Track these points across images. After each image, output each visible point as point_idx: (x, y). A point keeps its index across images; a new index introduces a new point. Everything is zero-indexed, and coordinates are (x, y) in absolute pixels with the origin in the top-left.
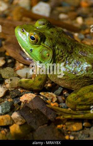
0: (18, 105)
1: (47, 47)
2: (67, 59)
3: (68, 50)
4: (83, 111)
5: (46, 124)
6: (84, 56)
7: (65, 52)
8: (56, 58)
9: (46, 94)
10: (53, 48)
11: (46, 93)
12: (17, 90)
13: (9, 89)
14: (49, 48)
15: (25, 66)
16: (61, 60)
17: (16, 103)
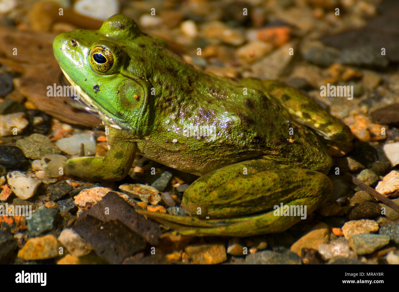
0: (70, 214)
1: (133, 79)
2: (180, 106)
3: (182, 86)
4: (223, 220)
5: (140, 251)
6: (219, 99)
7: (176, 90)
8: (156, 104)
9: (134, 188)
10: (149, 81)
11: (134, 185)
12: (62, 182)
13: (45, 182)
14: (139, 80)
15: (76, 130)
16: (166, 107)
17: (64, 209)
